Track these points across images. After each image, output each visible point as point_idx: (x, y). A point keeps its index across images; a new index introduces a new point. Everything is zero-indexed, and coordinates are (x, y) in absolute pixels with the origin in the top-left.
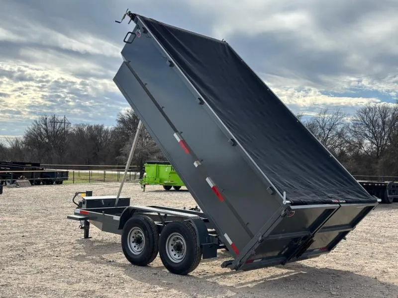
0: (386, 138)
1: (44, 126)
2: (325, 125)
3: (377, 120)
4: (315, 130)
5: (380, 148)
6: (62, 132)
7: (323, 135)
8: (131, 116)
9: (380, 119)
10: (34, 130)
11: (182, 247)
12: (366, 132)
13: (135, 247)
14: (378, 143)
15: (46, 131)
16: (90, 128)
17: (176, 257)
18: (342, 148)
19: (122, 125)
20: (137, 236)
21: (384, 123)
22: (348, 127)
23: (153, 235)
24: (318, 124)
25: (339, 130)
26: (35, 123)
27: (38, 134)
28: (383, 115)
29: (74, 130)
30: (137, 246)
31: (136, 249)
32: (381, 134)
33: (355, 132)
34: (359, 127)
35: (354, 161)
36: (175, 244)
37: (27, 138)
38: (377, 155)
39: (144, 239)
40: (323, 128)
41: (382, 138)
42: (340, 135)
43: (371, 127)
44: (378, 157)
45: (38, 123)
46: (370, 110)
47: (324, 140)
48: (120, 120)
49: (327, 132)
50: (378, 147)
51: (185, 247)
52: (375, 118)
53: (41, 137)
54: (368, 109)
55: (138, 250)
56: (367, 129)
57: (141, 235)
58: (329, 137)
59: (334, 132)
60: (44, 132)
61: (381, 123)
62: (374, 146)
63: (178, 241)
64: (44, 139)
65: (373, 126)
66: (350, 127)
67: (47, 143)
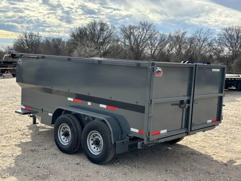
0: (238, 47)
1: (25, 38)
2: (201, 38)
3: (233, 35)
4: (194, 41)
5: (235, 53)
6: (36, 42)
7: (199, 45)
8: (78, 32)
9: (236, 35)
10: (19, 41)
11: (100, 142)
12: (226, 43)
13: (64, 139)
14: (233, 50)
15: (27, 41)
16: (54, 40)
17: (95, 150)
18: (211, 53)
19: (73, 38)
20: (65, 130)
21: (238, 37)
22: (215, 39)
23: (77, 131)
24: (196, 38)
25: (209, 42)
26: (19, 36)
27: (22, 43)
28: (238, 32)
29: (44, 41)
30: (65, 138)
31: (64, 141)
32: (236, 44)
33: (220, 43)
34: (222, 40)
35: (218, 61)
36: (95, 139)
37: (14, 46)
38: (233, 57)
39: (70, 133)
40: (199, 40)
41: (236, 47)
42: (210, 45)
43: (230, 40)
44: (233, 59)
45: (21, 36)
46: (229, 28)
47: (200, 48)
48: (72, 35)
49: (201, 43)
50: (234, 53)
51: (102, 143)
52: (232, 34)
53: (23, 45)
54: (228, 28)
55: (66, 142)
56: (227, 41)
57: (68, 130)
58: (203, 46)
59: (206, 43)
60: (25, 42)
61: (236, 37)
62: (231, 52)
63: (97, 137)
64: (25, 47)
65: (231, 40)
66: (217, 40)
67: (27, 49)
